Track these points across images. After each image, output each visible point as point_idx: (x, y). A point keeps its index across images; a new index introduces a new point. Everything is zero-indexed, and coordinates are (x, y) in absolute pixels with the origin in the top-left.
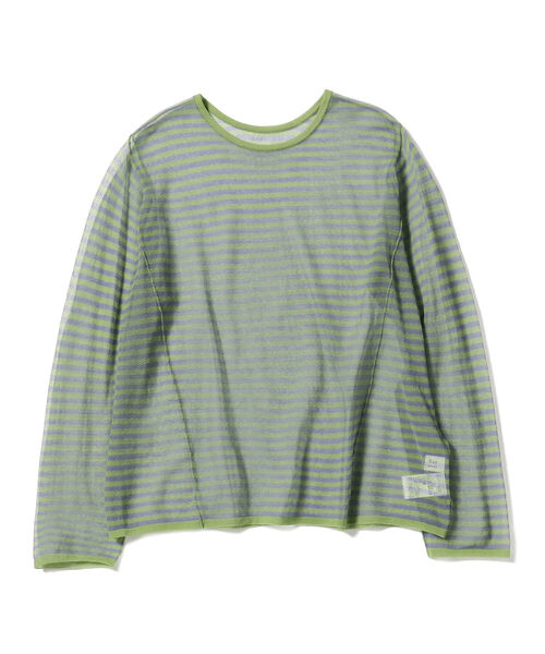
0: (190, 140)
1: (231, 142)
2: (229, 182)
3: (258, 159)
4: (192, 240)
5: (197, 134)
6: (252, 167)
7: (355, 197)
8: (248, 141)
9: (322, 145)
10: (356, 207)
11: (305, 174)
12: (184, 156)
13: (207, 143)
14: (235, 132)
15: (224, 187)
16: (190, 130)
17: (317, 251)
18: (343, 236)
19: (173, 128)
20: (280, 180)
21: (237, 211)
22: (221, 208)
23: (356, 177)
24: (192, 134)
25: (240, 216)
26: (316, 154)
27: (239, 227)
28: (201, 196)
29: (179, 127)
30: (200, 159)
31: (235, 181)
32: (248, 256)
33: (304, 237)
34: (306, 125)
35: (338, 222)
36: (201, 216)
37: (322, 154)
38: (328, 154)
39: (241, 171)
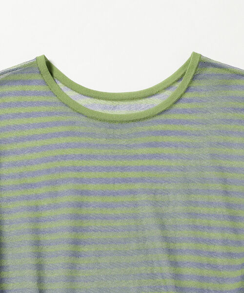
0: (29, 109)
1: (79, 113)
2: (73, 157)
3: (111, 131)
4: (26, 226)
5: (39, 104)
6: (103, 141)
7: (225, 181)
8: (100, 111)
9: (187, 117)
10: (226, 193)
11: (166, 151)
12: (21, 128)
13: (50, 114)
14: (83, 101)
15: (67, 163)
16: (29, 99)
17: (178, 245)
18: (210, 228)
19: (9, 94)
20: (136, 157)
21: (82, 193)
22: (62, 188)
23: (228, 157)
24: (32, 104)
25: (85, 199)
26: (179, 128)
27: (84, 211)
28: (40, 173)
29: (16, 94)
30: (40, 131)
31: (81, 157)
32: (93, 249)
33: (163, 227)
34: (168, 93)
35: (204, 210)
36: (38, 197)
37: (186, 127)
38: (194, 128)
39: (89, 145)
